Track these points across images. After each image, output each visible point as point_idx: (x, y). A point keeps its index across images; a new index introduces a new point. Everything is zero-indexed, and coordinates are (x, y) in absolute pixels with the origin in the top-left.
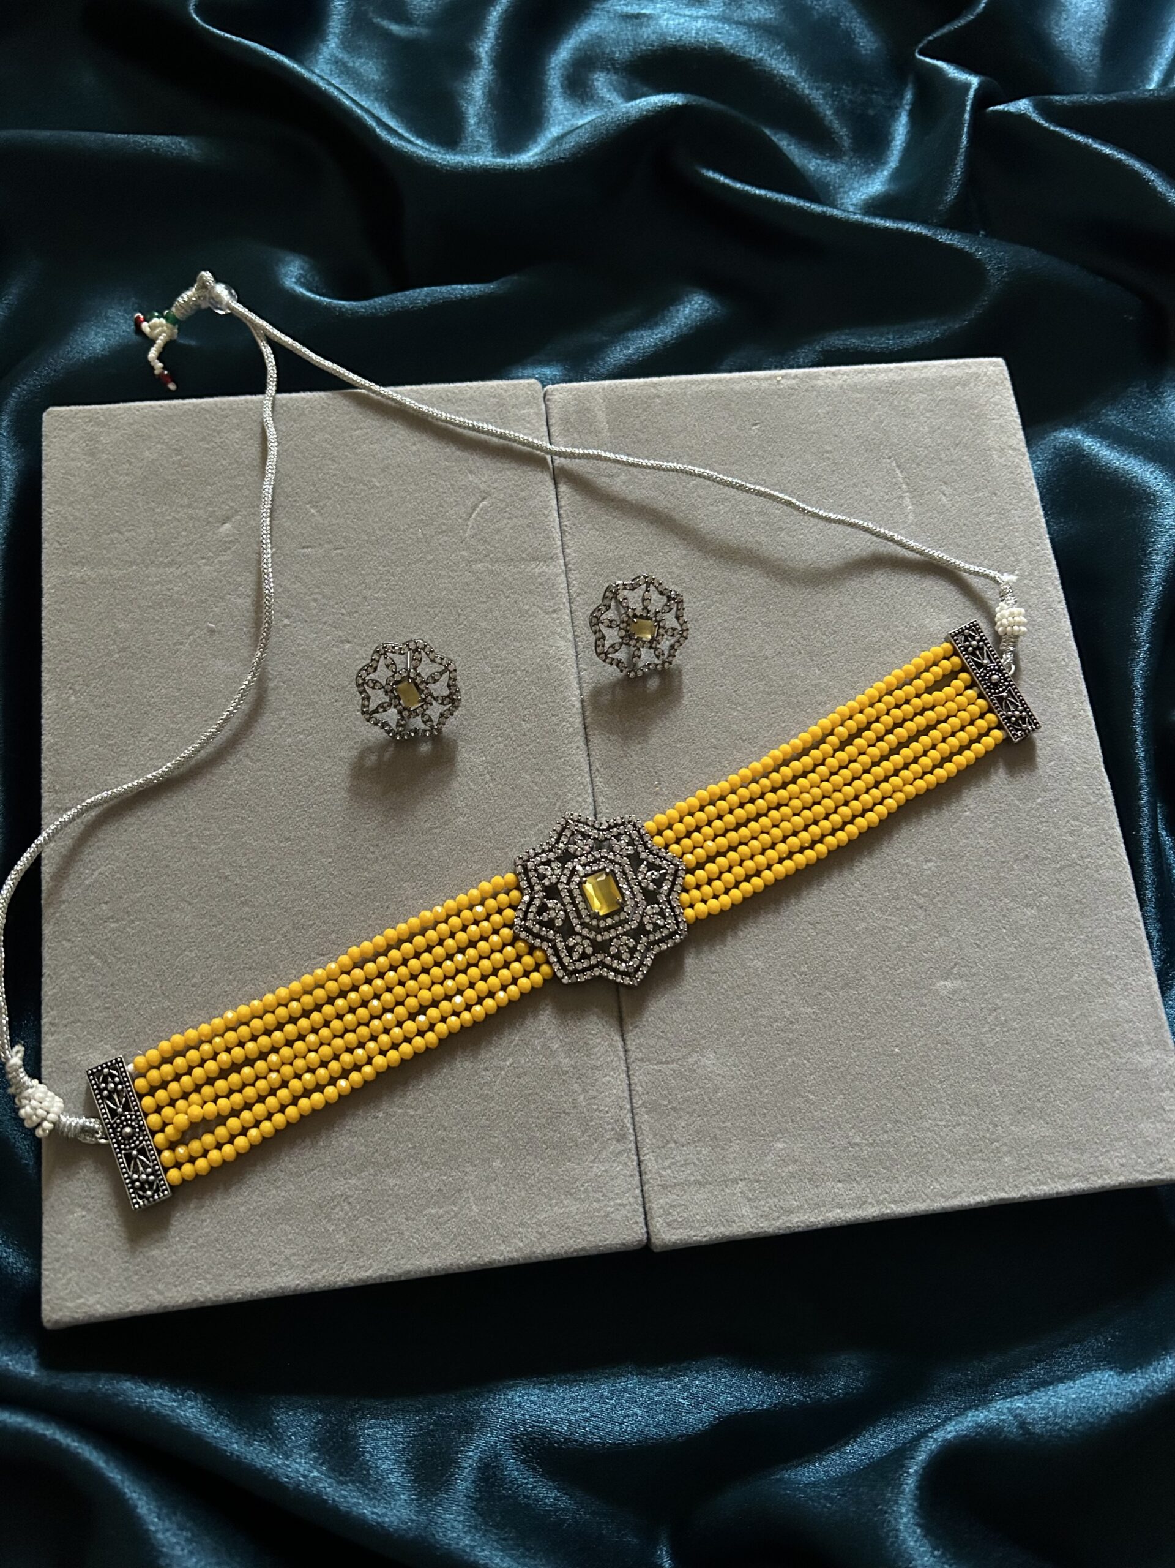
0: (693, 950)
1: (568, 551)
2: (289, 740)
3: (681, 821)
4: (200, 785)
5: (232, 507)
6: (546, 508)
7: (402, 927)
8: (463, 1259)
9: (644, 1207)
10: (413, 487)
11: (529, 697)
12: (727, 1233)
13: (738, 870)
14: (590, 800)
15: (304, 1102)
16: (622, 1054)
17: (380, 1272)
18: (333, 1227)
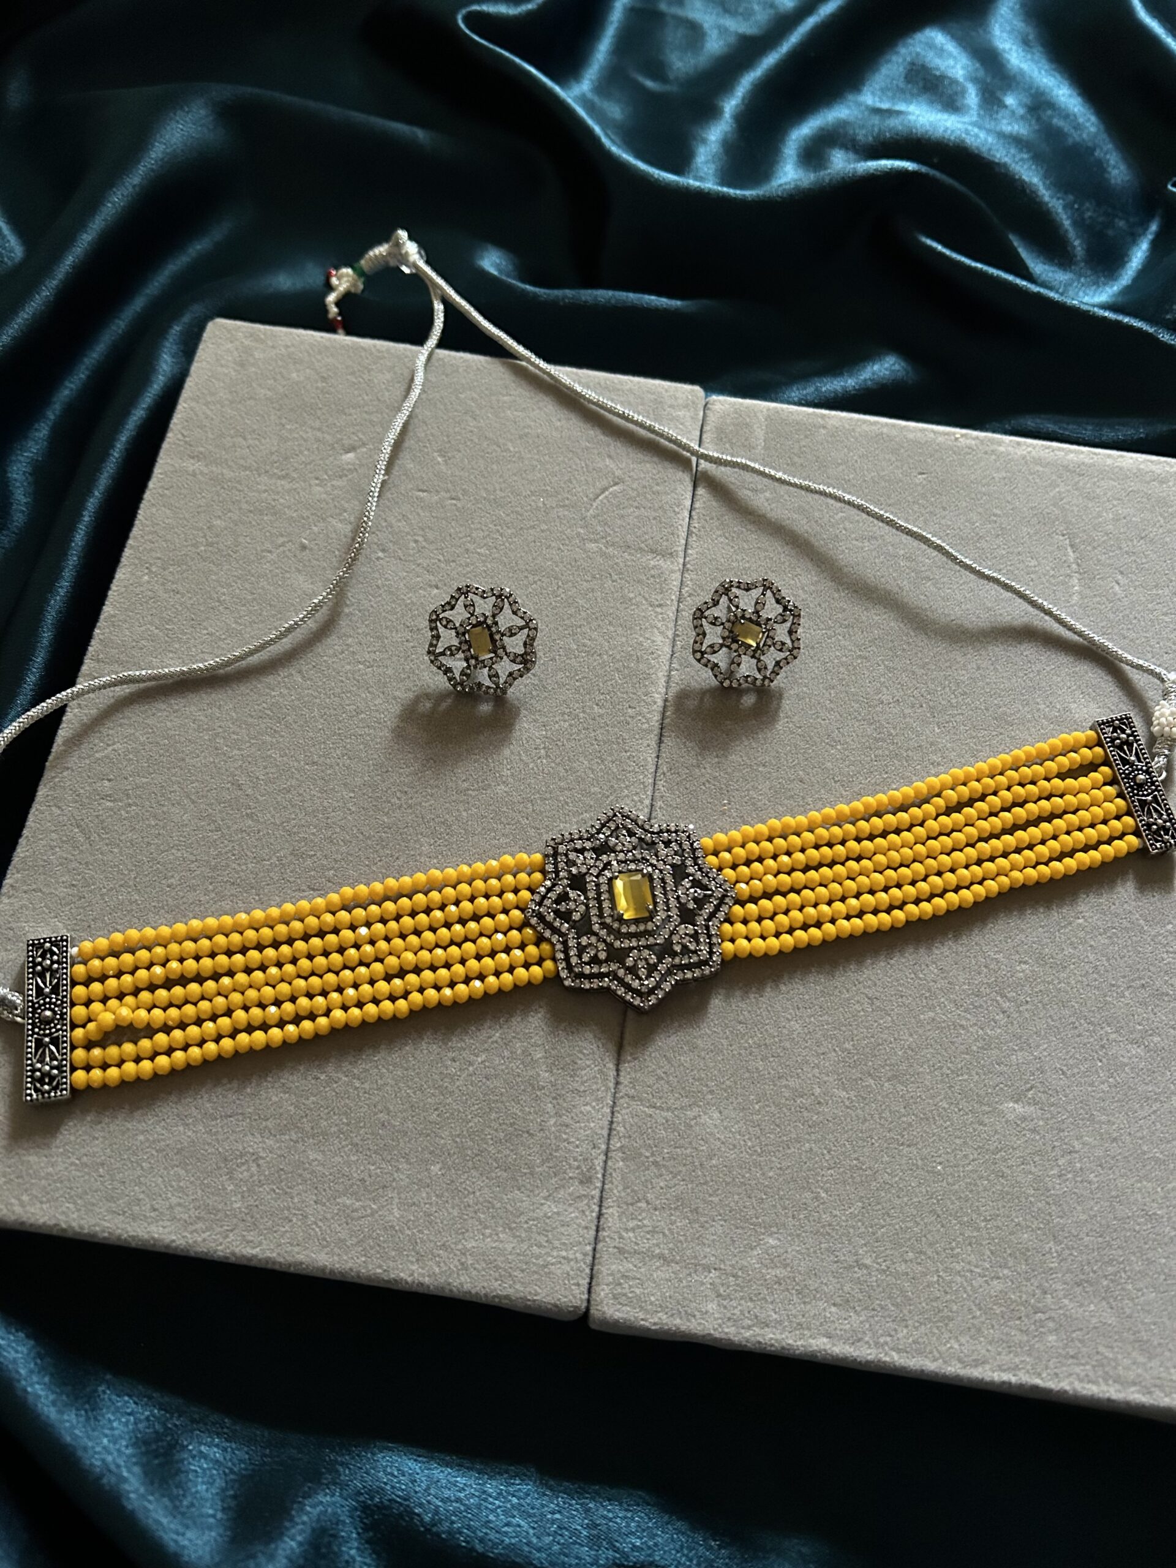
0: (722, 991)
1: (690, 551)
2: (348, 667)
3: (743, 846)
4: (243, 688)
5: (360, 439)
6: (678, 506)
7: (406, 880)
8: (366, 1267)
9: (592, 1270)
10: (547, 458)
11: (609, 683)
12: (683, 1328)
13: (795, 914)
14: (647, 802)
15: (243, 1037)
16: (611, 1085)
17: (268, 1254)
18: (232, 1187)
